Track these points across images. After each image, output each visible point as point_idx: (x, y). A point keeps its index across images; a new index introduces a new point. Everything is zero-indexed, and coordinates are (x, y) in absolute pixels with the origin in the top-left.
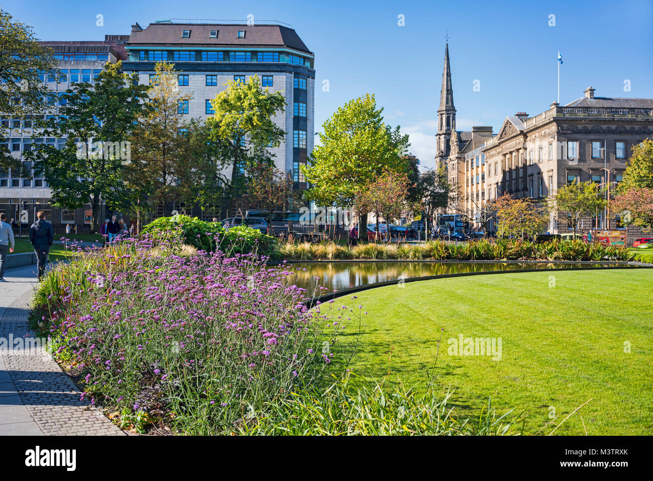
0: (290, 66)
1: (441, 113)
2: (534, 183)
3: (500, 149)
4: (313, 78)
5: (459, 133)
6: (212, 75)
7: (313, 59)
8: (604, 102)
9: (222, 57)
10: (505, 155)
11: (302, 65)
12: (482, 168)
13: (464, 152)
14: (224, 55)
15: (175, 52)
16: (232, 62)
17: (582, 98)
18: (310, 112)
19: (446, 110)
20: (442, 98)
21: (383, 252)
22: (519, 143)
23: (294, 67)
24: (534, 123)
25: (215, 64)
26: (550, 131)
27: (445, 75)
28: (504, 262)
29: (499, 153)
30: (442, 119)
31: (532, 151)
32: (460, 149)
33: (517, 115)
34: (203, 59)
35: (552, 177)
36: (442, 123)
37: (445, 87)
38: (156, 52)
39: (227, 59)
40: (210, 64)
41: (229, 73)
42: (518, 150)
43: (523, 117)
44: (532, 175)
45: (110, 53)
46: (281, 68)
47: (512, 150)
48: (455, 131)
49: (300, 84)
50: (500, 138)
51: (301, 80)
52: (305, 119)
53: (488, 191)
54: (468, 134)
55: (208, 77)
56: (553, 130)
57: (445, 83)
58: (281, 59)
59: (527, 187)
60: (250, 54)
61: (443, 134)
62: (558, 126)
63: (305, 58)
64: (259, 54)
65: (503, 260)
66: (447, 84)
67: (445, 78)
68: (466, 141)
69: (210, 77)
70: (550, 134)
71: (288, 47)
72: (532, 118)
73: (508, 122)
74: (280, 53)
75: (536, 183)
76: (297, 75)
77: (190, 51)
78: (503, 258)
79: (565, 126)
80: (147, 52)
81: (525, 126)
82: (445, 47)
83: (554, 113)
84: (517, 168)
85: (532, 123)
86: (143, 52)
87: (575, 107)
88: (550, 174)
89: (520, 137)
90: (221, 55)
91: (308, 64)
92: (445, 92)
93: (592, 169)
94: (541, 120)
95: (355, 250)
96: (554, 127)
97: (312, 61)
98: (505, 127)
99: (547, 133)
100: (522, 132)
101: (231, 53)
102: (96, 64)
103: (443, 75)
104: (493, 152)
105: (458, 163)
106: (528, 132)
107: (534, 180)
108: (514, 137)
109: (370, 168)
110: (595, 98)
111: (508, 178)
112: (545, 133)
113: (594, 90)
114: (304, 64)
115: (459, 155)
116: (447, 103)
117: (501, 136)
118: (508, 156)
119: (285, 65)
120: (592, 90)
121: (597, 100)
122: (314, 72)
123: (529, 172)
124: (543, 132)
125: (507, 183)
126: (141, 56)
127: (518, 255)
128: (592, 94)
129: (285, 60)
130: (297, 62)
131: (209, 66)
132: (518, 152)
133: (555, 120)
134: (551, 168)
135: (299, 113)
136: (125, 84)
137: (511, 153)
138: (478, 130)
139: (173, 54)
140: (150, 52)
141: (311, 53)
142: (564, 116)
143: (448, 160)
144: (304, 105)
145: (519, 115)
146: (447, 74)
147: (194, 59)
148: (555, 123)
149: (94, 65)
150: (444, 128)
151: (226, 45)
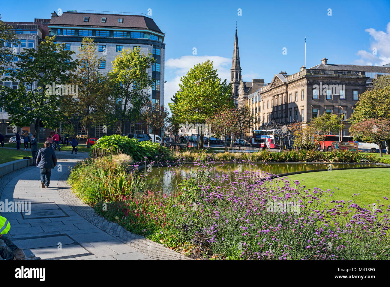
0: (151, 41)
1: (233, 70)
2: (292, 113)
3: (271, 93)
4: (164, 48)
5: (245, 83)
6: (102, 45)
7: (164, 37)
8: (333, 66)
9: (109, 34)
10: (274, 96)
11: (158, 40)
12: (259, 104)
13: (248, 94)
14: (110, 33)
15: (79, 30)
16: (115, 37)
17: (320, 64)
18: (162, 69)
19: (235, 69)
20: (233, 62)
21: (234, 157)
22: (283, 90)
23: (153, 41)
24: (293, 78)
25: (104, 38)
26: (302, 83)
27: (235, 48)
28: (305, 163)
29: (270, 95)
30: (233, 74)
31: (291, 94)
32: (245, 92)
33: (281, 73)
34: (97, 35)
35: (303, 110)
36: (233, 77)
37: (235, 56)
38: (67, 30)
39: (112, 35)
40: (102, 38)
41: (113, 44)
42: (282, 94)
43: (285, 75)
44: (291, 108)
45: (38, 30)
46: (145, 42)
47: (278, 94)
48: (242, 82)
49: (157, 52)
50: (271, 87)
51: (157, 49)
52: (159, 73)
53: (263, 117)
54: (250, 83)
55: (100, 46)
56: (305, 83)
57: (235, 53)
58: (145, 37)
59: (288, 116)
60: (126, 33)
61: (234, 83)
62: (307, 80)
63: (159, 36)
64: (131, 33)
65: (304, 162)
66: (236, 54)
67: (235, 50)
68: (249, 88)
69: (101, 46)
70: (303, 85)
71: (150, 29)
72: (291, 76)
73: (276, 77)
74: (145, 33)
75: (293, 113)
76: (155, 47)
77: (89, 30)
78: (304, 161)
79: (311, 80)
80: (62, 29)
81: (287, 80)
82: (235, 32)
83: (305, 73)
84: (282, 105)
85: (292, 78)
86: (60, 30)
87: (316, 70)
88: (302, 108)
89: (283, 86)
90: (108, 33)
91: (161, 40)
92: (235, 58)
93: (326, 106)
94: (297, 77)
95: (217, 156)
96: (305, 81)
97: (163, 38)
98: (275, 80)
99: (300, 84)
100: (285, 83)
101: (114, 32)
102: (30, 36)
103: (234, 48)
104: (266, 94)
105: (244, 100)
106: (289, 83)
107: (292, 111)
108: (280, 86)
109: (211, 105)
110: (328, 65)
111: (275, 110)
112: (299, 84)
113: (327, 60)
114: (159, 40)
115: (245, 96)
116: (236, 65)
117: (272, 85)
118: (276, 97)
119: (147, 40)
120: (326, 60)
121: (329, 66)
122: (164, 45)
123: (289, 107)
124: (298, 84)
125: (275, 113)
126: (58, 32)
127: (313, 159)
128: (326, 62)
129: (148, 37)
130: (154, 38)
131: (101, 39)
132: (282, 95)
133: (306, 77)
134: (303, 105)
135: (155, 69)
136: (57, 50)
137: (278, 95)
138: (255, 81)
139: (78, 32)
140: (64, 30)
141: (163, 33)
142: (311, 74)
143: (238, 98)
144: (159, 65)
145: (282, 73)
146: (236, 48)
147: (91, 35)
148: (306, 79)
149: (28, 37)
150: (235, 79)
151: (112, 27)
